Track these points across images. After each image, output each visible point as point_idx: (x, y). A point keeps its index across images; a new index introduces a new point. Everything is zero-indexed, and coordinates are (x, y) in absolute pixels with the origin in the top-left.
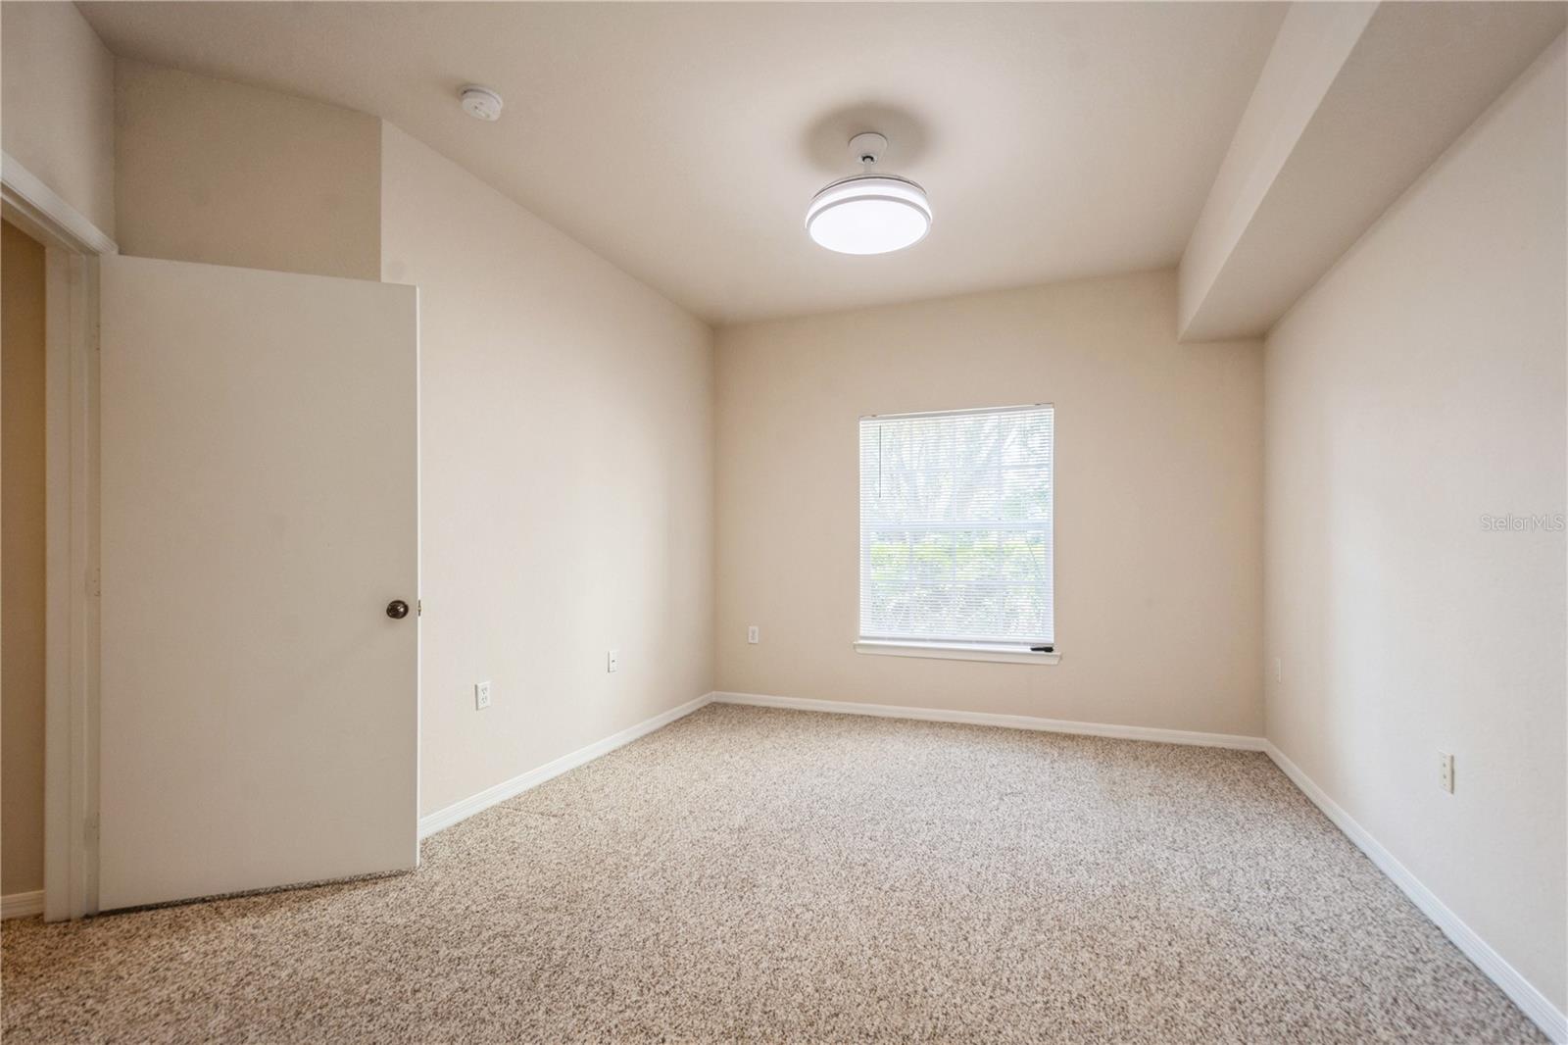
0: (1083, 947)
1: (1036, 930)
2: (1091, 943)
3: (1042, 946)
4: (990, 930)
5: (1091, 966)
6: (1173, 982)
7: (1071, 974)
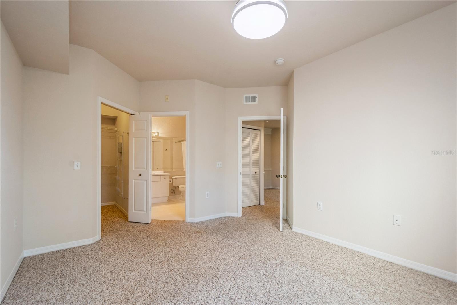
0: (152, 293)
1: (168, 290)
2: (151, 297)
3: (163, 287)
4: (179, 283)
5: (147, 289)
6: (123, 299)
7: (151, 284)
